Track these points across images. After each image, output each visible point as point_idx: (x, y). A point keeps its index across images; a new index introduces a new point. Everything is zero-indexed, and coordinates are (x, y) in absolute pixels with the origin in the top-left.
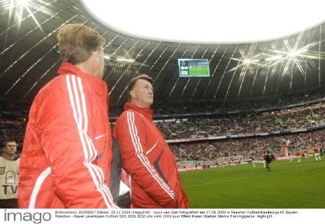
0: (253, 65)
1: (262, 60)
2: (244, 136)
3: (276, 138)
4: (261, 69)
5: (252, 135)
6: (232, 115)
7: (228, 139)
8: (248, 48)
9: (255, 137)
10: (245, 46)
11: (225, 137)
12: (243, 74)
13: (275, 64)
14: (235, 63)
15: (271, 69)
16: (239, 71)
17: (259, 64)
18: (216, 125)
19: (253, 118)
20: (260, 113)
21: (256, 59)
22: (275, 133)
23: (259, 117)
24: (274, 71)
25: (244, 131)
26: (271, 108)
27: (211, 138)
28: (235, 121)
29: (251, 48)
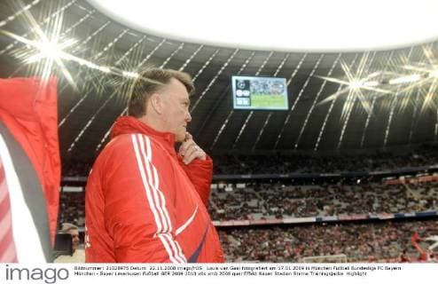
0: (365, 92)
1: (384, 83)
2: (348, 218)
3: (408, 225)
4: (380, 99)
5: (363, 217)
6: (328, 179)
7: (319, 223)
8: (358, 61)
9: (369, 221)
10: (353, 57)
11: (313, 219)
12: (347, 107)
13: (407, 89)
14: (332, 88)
15: (401, 98)
16: (341, 102)
17: (379, 90)
18: (298, 197)
19: (366, 185)
20: (378, 178)
21: (372, 79)
22: (407, 215)
23: (376, 185)
24: (405, 102)
25: (349, 210)
26: (398, 170)
27: (288, 220)
28: (332, 191)
29: (363, 61)
